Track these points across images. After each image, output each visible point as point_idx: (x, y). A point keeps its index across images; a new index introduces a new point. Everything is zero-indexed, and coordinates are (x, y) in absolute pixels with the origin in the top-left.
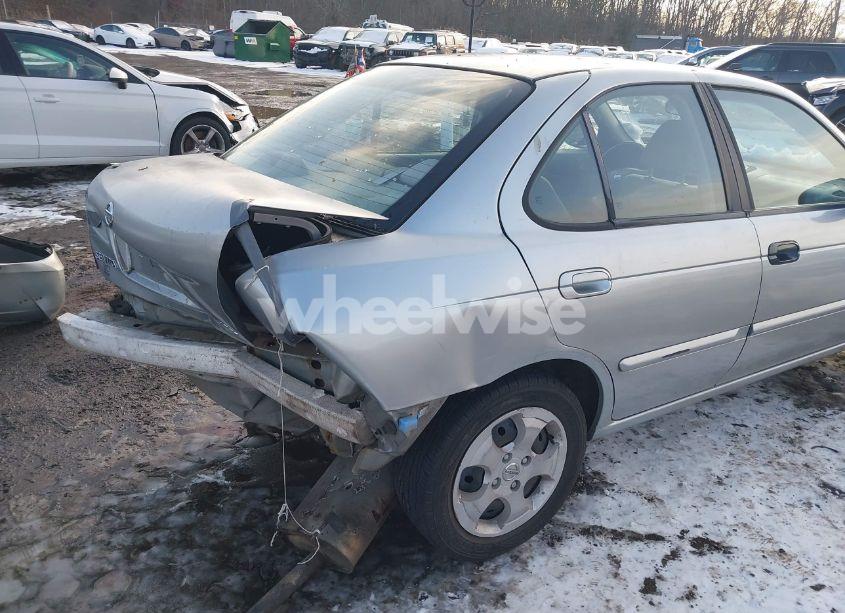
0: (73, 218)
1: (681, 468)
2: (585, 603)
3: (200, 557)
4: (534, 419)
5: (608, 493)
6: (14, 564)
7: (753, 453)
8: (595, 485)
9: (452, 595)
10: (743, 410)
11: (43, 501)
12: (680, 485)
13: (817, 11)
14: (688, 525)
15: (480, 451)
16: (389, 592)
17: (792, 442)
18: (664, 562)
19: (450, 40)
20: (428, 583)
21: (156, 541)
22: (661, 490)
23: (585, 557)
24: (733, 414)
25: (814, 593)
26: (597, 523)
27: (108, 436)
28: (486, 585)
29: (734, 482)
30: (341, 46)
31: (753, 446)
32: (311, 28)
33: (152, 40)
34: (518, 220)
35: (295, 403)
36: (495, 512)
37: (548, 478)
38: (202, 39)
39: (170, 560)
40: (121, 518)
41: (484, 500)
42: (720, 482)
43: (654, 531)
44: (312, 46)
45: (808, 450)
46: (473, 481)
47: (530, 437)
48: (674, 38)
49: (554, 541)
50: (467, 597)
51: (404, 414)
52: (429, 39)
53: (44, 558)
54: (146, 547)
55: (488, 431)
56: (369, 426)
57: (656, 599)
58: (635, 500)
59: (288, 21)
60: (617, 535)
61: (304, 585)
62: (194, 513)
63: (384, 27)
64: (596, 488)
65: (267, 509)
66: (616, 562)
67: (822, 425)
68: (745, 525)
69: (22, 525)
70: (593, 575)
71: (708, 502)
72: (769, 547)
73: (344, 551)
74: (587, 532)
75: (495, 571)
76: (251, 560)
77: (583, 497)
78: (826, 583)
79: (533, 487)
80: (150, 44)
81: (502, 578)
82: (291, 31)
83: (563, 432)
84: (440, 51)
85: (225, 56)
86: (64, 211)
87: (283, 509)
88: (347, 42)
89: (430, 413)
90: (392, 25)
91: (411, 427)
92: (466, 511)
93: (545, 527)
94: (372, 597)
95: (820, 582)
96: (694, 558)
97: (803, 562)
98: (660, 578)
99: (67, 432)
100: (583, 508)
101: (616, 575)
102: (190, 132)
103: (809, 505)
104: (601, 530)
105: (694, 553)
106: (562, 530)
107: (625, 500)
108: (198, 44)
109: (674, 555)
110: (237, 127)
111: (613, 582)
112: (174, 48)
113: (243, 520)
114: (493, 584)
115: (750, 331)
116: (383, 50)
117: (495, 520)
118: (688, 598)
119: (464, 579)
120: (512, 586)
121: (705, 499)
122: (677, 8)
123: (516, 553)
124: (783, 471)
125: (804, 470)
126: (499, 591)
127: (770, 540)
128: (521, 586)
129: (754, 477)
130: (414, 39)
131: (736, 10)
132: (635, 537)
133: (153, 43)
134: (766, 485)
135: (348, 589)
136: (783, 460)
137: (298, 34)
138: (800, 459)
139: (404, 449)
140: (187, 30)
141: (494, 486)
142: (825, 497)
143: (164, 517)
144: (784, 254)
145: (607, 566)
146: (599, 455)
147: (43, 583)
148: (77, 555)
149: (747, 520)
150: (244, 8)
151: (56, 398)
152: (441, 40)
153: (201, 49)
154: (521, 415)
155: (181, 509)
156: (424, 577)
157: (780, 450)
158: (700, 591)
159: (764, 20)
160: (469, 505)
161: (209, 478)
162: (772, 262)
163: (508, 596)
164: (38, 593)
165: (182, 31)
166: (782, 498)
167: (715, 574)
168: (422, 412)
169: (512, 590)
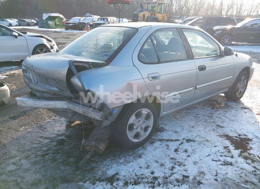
0: (5, 77)
1: (183, 125)
2: (161, 155)
3: (62, 156)
4: (145, 111)
5: (165, 131)
6: (12, 162)
7: (200, 120)
8: (162, 130)
9: (128, 157)
10: (198, 111)
11: (16, 148)
12: (183, 129)
13: (217, 7)
14: (185, 137)
15: (132, 119)
16: (112, 158)
17: (210, 117)
18: (179, 145)
19: (112, 20)
20: (122, 155)
21: (50, 153)
22: (178, 130)
23: (160, 146)
24: (196, 112)
25: (214, 147)
26: (163, 138)
27: (30, 131)
28: (137, 154)
29: (196, 127)
30: (79, 23)
31: (200, 119)
32: (69, 18)
33: (17, 23)
34: (137, 62)
35: (85, 112)
36: (137, 136)
37: (149, 127)
38: (34, 22)
39: (54, 157)
40: (39, 149)
41: (134, 132)
42: (193, 127)
43: (177, 139)
44: (70, 23)
45: (214, 118)
46: (131, 127)
47: (144, 116)
48: (177, 17)
49: (152, 143)
50: (132, 157)
51: (114, 109)
52: (106, 20)
53: (20, 160)
54: (47, 154)
55: (134, 114)
56: (105, 115)
57: (178, 153)
58: (172, 132)
59: (61, 16)
60: (168, 140)
61: (90, 159)
62: (58, 146)
63: (92, 17)
64: (162, 131)
65: (78, 144)
66: (168, 146)
67: (218, 112)
68: (199, 136)
69: (12, 153)
70: (163, 149)
71: (190, 132)
72: (204, 139)
73: (101, 148)
74: (160, 140)
75: (138, 151)
76: (76, 155)
77: (159, 133)
78: (217, 145)
79: (146, 129)
80: (17, 25)
81: (140, 152)
82: (62, 19)
83: (152, 115)
84: (109, 23)
85: (42, 27)
86: (2, 75)
87: (83, 141)
88: (80, 22)
89: (120, 109)
90: (94, 16)
91: (116, 112)
92: (130, 135)
93: (150, 140)
94: (108, 160)
95: (216, 145)
96: (186, 143)
97: (212, 142)
98: (179, 148)
99: (18, 131)
100: (159, 135)
101: (168, 149)
102: (38, 50)
103: (214, 130)
104: (164, 140)
105: (187, 142)
106: (154, 140)
107: (169, 133)
108: (33, 24)
109: (182, 143)
110: (52, 48)
111: (167, 150)
112: (25, 26)
113: (72, 146)
114: (138, 153)
115: (196, 88)
116: (92, 23)
117: (137, 138)
118: (186, 152)
119: (131, 153)
120: (143, 153)
121: (189, 131)
122: (178, 8)
123: (143, 146)
124: (208, 124)
125: (213, 123)
126: (140, 155)
127: (204, 138)
128: (145, 153)
129: (201, 125)
130: (101, 20)
131: (194, 8)
132: (172, 140)
133: (18, 25)
134: (204, 127)
135: (102, 159)
136: (208, 121)
137: (65, 20)
138: (212, 120)
139: (114, 119)
140: (28, 20)
141: (137, 129)
142: (218, 128)
143: (50, 148)
144: (202, 68)
145: (166, 147)
146: (162, 123)
147: (21, 165)
148: (29, 158)
149: (199, 134)
150: (47, 13)
151: (13, 123)
152: (109, 20)
153: (34, 26)
154: (141, 110)
155: (55, 146)
156: (121, 154)
157: (207, 119)
158: (188, 150)
159: (202, 10)
160: (131, 133)
161: (61, 138)
162: (200, 70)
163: (142, 155)
164: (20, 167)
165: (27, 20)
166: (207, 129)
167: (191, 146)
168: (118, 109)
169: (142, 154)
